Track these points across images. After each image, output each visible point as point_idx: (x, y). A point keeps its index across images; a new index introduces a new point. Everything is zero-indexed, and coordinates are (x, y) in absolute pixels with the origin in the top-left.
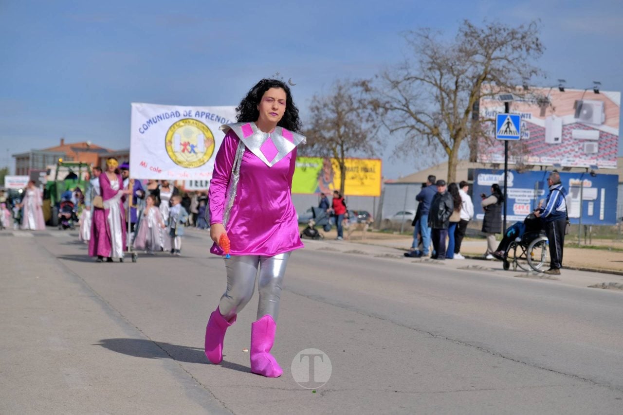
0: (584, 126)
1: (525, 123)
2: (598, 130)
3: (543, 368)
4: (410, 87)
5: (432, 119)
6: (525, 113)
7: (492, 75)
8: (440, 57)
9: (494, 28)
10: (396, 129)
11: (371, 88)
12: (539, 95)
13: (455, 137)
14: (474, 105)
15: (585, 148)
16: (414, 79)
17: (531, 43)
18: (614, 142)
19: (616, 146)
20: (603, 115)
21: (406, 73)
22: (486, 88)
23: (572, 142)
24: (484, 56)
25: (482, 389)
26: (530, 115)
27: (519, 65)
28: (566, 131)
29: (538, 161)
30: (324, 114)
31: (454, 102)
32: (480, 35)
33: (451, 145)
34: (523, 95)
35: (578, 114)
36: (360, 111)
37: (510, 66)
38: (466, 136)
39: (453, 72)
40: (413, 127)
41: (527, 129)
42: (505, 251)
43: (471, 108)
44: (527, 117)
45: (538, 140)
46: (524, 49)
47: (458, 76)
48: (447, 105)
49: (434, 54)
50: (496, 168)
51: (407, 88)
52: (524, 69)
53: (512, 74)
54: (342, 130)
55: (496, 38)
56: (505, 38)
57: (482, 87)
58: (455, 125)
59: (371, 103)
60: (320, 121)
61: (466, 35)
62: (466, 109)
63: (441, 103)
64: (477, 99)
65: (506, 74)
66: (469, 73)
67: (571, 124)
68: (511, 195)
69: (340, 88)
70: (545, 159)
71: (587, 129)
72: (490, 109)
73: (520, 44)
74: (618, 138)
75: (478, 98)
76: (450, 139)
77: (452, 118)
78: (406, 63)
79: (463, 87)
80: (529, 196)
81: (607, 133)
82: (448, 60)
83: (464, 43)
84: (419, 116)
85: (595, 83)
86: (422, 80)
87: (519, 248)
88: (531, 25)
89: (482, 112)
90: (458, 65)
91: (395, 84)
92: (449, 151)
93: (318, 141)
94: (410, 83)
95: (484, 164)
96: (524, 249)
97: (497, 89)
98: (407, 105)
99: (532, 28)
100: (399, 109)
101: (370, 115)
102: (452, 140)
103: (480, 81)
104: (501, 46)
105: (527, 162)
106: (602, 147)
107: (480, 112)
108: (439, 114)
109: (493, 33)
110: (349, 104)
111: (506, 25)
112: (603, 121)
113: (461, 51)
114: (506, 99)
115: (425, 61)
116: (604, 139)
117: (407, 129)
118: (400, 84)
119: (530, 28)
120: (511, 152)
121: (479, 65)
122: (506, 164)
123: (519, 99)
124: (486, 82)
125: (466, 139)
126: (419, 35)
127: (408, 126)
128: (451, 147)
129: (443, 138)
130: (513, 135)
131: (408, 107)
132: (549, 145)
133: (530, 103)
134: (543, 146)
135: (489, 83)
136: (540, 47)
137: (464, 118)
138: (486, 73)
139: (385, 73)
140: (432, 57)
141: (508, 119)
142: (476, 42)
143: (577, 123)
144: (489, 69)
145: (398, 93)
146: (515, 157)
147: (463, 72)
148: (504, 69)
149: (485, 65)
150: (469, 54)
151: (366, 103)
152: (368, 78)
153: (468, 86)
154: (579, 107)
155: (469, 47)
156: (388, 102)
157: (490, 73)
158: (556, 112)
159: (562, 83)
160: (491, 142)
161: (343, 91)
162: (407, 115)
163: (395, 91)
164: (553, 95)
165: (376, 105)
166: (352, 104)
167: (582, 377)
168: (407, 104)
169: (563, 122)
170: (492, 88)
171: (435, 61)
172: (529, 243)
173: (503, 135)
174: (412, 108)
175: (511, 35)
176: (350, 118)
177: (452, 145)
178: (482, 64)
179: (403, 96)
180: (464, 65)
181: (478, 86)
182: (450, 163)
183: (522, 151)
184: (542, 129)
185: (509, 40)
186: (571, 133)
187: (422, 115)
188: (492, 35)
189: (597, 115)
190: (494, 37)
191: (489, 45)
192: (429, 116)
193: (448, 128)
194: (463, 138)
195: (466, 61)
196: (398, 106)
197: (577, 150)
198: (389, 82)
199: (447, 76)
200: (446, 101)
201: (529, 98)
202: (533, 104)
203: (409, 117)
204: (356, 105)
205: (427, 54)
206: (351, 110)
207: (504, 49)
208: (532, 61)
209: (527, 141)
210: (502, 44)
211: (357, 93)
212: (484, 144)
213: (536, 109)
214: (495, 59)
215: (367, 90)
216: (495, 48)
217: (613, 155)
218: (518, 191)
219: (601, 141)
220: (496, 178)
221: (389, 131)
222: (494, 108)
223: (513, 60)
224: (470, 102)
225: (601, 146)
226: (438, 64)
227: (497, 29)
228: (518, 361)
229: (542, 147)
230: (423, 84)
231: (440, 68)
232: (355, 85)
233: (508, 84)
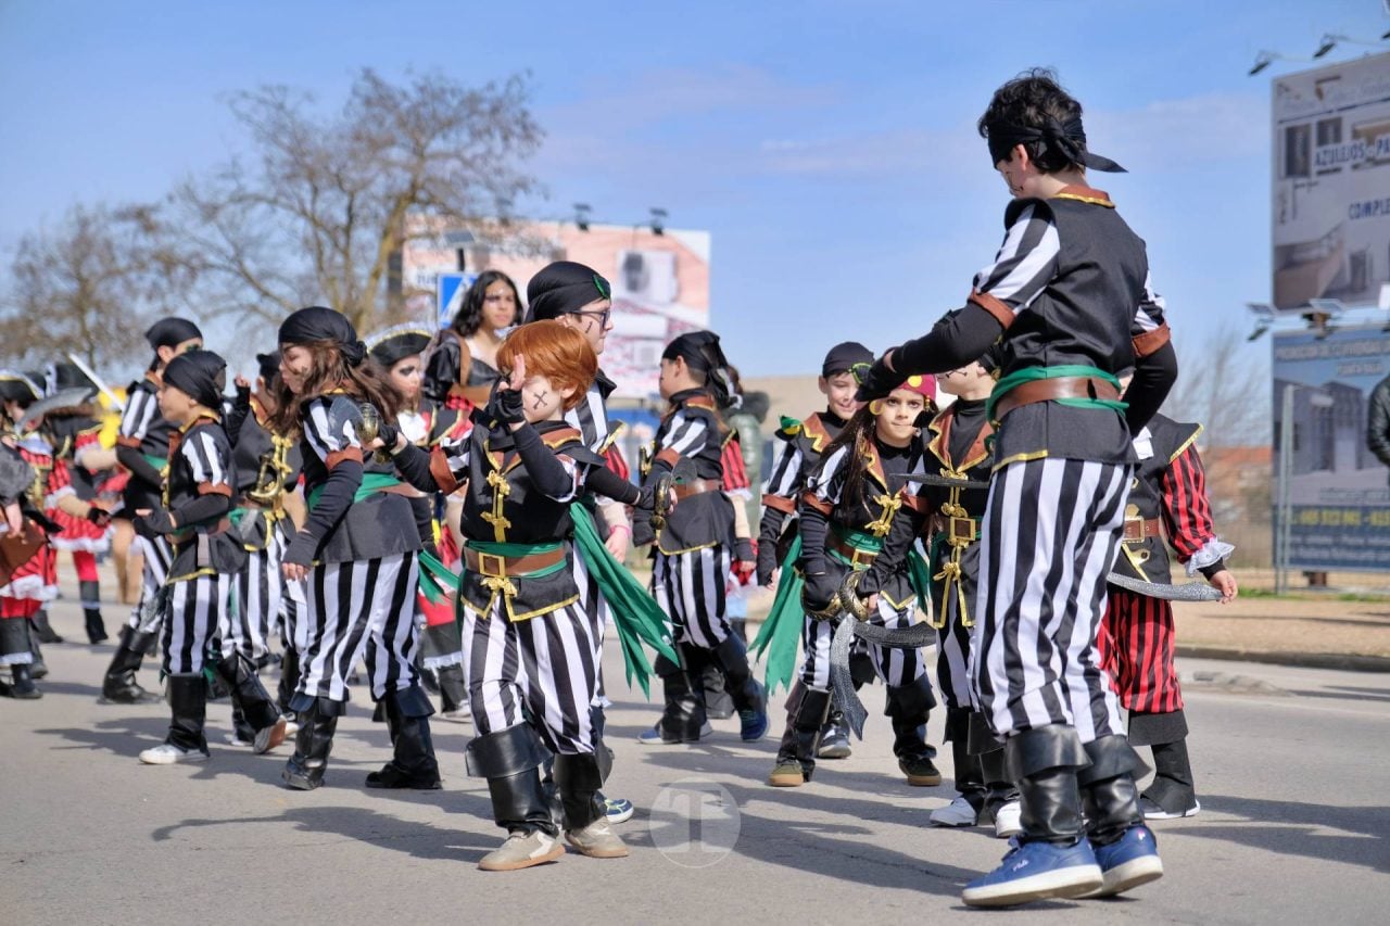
0: (635, 306)
2: (662, 315)
4: (244, 216)
5: (295, 289)
7: (429, 193)
8: (310, 152)
9: (430, 89)
10: (216, 313)
11: (158, 224)
14: (390, 259)
15: (637, 353)
16: (252, 200)
17: (513, 122)
20: (674, 284)
21: (232, 186)
22: (416, 220)
24: (410, 149)
30: (50, 282)
31: (346, 253)
32: (401, 102)
34: (499, 235)
36: (133, 276)
37: (469, 173)
39: (340, 184)
40: (254, 309)
43: (385, 267)
46: (498, 134)
47: (352, 195)
48: (331, 258)
49: (296, 143)
51: (237, 221)
52: (499, 179)
53: (473, 190)
54: (91, 318)
55: (434, 111)
56: (455, 110)
57: (407, 219)
59: (156, 257)
60: (38, 300)
61: (368, 102)
62: (372, 267)
63: (315, 255)
64: (396, 245)
65: (459, 189)
66: (379, 186)
69: (84, 223)
71: (640, 314)
72: (429, 272)
73: (489, 124)
75: (398, 241)
78: (234, 164)
79: (365, 219)
81: (683, 322)
82: (329, 156)
83: (363, 122)
84: (268, 285)
85: (655, 212)
86: (271, 202)
88: (510, 83)
89: (411, 275)
90: (353, 169)
91: (210, 212)
93: (34, 344)
94: (243, 212)
97: (441, 224)
98: (238, 259)
99: (515, 90)
101: (155, 285)
103: (403, 205)
104: (446, 129)
107: (405, 274)
108: (312, 278)
109: (428, 97)
110: (106, 260)
111: (456, 80)
112: (674, 294)
114: (457, 240)
115: (276, 161)
117: (240, 314)
118: (221, 212)
119: (508, 91)
121: (397, 172)
123: (490, 246)
124: (415, 206)
126: (262, 101)
127: (241, 307)
131: (241, 264)
133: (515, 255)
135: (423, 210)
136: (531, 131)
137: (369, 288)
138: (414, 186)
139: (187, 188)
140: (291, 151)
142: (390, 120)
144: (422, 178)
145: (218, 233)
147: (365, 184)
148: (455, 180)
149: (412, 172)
150: (376, 145)
151: (145, 257)
153: (376, 216)
155: (373, 128)
156: (197, 255)
157: (423, 188)
159: (584, 213)
161: (92, 229)
162: (239, 281)
163: (211, 226)
164: (566, 239)
165: (168, 263)
166: (113, 259)
168: (237, 256)
170: (430, 222)
171: (301, 159)
174: (250, 266)
175: (468, 103)
176: (109, 291)
178: (406, 168)
179: (229, 239)
180: (364, 170)
181: (400, 216)
185: (465, 114)
187: (274, 280)
189: (661, 284)
190: (430, 108)
191: (418, 126)
192: (289, 283)
195: (370, 161)
196: (218, 262)
197: (618, 358)
198: (195, 207)
199: (329, 194)
200: (328, 251)
201: (511, 245)
202: (520, 257)
203: (243, 285)
204: (122, 263)
205: (280, 144)
206: (112, 273)
207: (452, 135)
208: (514, 162)
210: (449, 124)
211: (126, 234)
214: (435, 156)
215: (149, 228)
216: (435, 132)
222: (436, 266)
223: (474, 158)
224: (382, 249)
226: (307, 167)
227: (438, 92)
230: (274, 211)
231: (312, 176)
232: (122, 216)
233: (465, 212)
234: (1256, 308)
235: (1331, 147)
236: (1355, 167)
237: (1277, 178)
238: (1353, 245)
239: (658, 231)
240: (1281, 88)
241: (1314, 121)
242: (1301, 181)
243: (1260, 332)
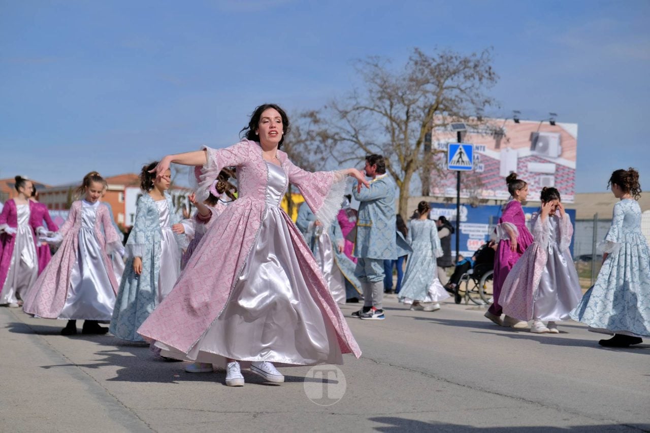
0: (541, 159)
1: (479, 156)
2: (554, 163)
3: (489, 392)
4: (359, 116)
5: (382, 150)
6: (479, 145)
7: (444, 105)
8: (390, 87)
9: (446, 57)
10: (345, 161)
11: (320, 119)
12: (493, 126)
13: (406, 169)
14: (426, 136)
15: (541, 180)
16: (363, 109)
17: (484, 71)
18: (571, 175)
19: (573, 180)
20: (560, 148)
21: (354, 102)
22: (438, 118)
23: (527, 175)
24: (436, 85)
25: (423, 411)
26: (484, 147)
27: (472, 94)
28: (521, 164)
29: (492, 195)
31: (405, 133)
32: (432, 63)
33: (402, 177)
34: (477, 125)
35: (533, 147)
36: (308, 143)
37: (463, 96)
38: (417, 168)
39: (403, 101)
41: (481, 162)
42: (457, 284)
43: (423, 140)
44: (481, 150)
45: (492, 173)
46: (477, 77)
47: (409, 106)
48: (398, 136)
49: (383, 82)
50: (449, 202)
51: (356, 118)
52: (477, 99)
53: (465, 104)
55: (448, 67)
56: (457, 66)
57: (434, 117)
58: (406, 156)
59: (319, 134)
61: (416, 63)
62: (417, 140)
63: (391, 134)
64: (428, 130)
65: (459, 103)
66: (421, 103)
67: (526, 157)
68: (465, 230)
70: (500, 193)
71: (543, 162)
72: (443, 141)
73: (473, 72)
74: (575, 172)
75: (430, 128)
76: (401, 171)
77: (403, 150)
78: (355, 92)
79: (415, 117)
80: (483, 231)
81: (564, 166)
82: (398, 88)
83: (414, 72)
85: (551, 114)
86: (372, 110)
87: (471, 281)
88: (483, 53)
89: (435, 144)
90: (409, 94)
91: (344, 114)
92: (400, 184)
94: (359, 113)
95: (437, 198)
96: (477, 281)
97: (449, 120)
98: (356, 136)
99: (485, 56)
100: (348, 140)
101: (318, 147)
102: (403, 172)
103: (432, 111)
104: (453, 76)
105: (481, 195)
106: (559, 180)
107: (433, 143)
108: (389, 145)
109: (444, 60)
110: (297, 136)
111: (458, 53)
112: (560, 153)
113: (411, 80)
114: (457, 128)
115: (374, 91)
116: (560, 173)
117: (356, 161)
118: (349, 114)
119: (482, 57)
120: (464, 185)
121: (429, 95)
122: (458, 198)
123: (472, 130)
124: (437, 112)
125: (417, 171)
126: (368, 63)
127: (357, 158)
128: (402, 180)
129: (393, 170)
130: (466, 165)
131: (357, 138)
133: (484, 134)
134: (498, 179)
135: (441, 113)
136: (493, 76)
137: (415, 150)
138: (438, 103)
139: (333, 103)
140: (381, 86)
141: (461, 149)
142: (427, 71)
143: (532, 156)
144: (441, 98)
145: (347, 124)
146: (468, 190)
147: (414, 102)
148: (457, 99)
149: (437, 95)
150: (420, 83)
151: (314, 134)
152: (317, 109)
153: (420, 116)
154: (535, 140)
155: (419, 75)
156: (337, 134)
157: (441, 103)
158: (511, 144)
159: (517, 114)
160: (444, 174)
162: (357, 146)
163: (344, 121)
164: (508, 126)
165: (325, 137)
166: (300, 135)
167: (529, 399)
168: (356, 134)
169: (518, 155)
170: (444, 119)
171: (385, 90)
172: (482, 276)
173: (455, 165)
174: (362, 139)
175: (463, 63)
176: (298, 150)
177: (404, 178)
178: (434, 93)
179: (352, 127)
180: (415, 95)
181: (430, 116)
182: (401, 197)
183: (475, 184)
184: (497, 162)
185: (462, 68)
186: (526, 167)
187: (372, 146)
188: (443, 64)
189: (554, 148)
190: (446, 66)
191: (440, 74)
192: (379, 147)
193: (399, 159)
194: (414, 171)
195: (417, 91)
196: (347, 137)
197: (532, 183)
198: (337, 112)
199: (398, 106)
200: (397, 132)
201: (482, 129)
202: (486, 135)
203: (358, 148)
204: (303, 137)
205: (376, 83)
206: (299, 142)
207: (456, 78)
208: (485, 90)
209: (481, 174)
210: (455, 73)
211: (305, 124)
212: (436, 177)
213: (490, 140)
214: (447, 88)
215: (316, 121)
216: (448, 77)
217: (570, 189)
218: (472, 227)
219: (558, 175)
220: (449, 212)
221: (337, 163)
222: (447, 140)
223: (466, 89)
224: (422, 132)
225: (557, 180)
226: (388, 93)
227: (449, 58)
228: (464, 386)
229: (497, 181)
230: (373, 114)
231: (390, 98)
232: (304, 116)
233: (461, 114)
239: (553, 124)
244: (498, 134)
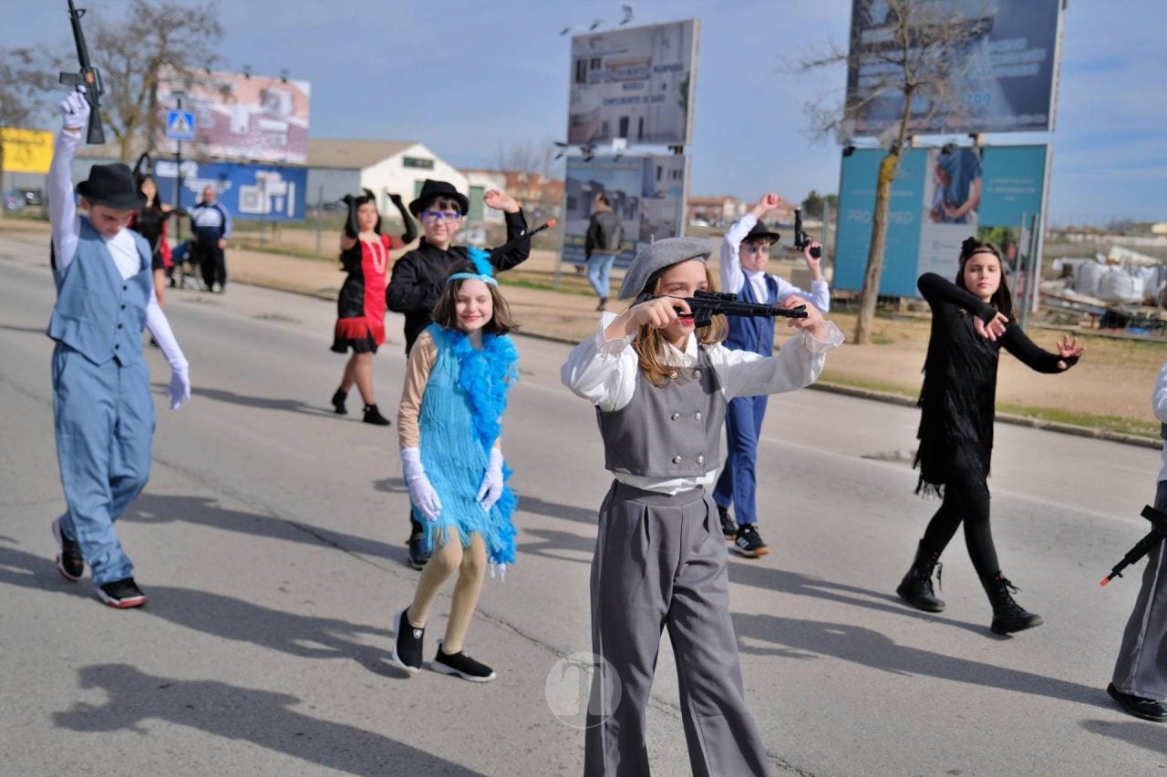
0: (271, 116)
2: (286, 121)
6: (204, 99)
9: (168, 7)
12: (220, 83)
13: (128, 124)
14: (150, 89)
15: (273, 139)
17: (211, 26)
19: (305, 139)
20: (292, 106)
22: (163, 72)
23: (259, 133)
24: (159, 36)
26: (211, 102)
28: (252, 121)
31: (126, 86)
32: (154, 13)
35: (263, 103)
37: (188, 51)
43: (148, 93)
45: (222, 129)
46: (203, 32)
47: (129, 58)
52: (203, 55)
53: (190, 59)
55: (171, 18)
56: (182, 19)
57: (158, 71)
58: (128, 111)
61: (137, 11)
64: (153, 84)
65: (183, 58)
66: (143, 53)
67: (257, 114)
70: (230, 150)
71: (275, 120)
73: (199, 26)
74: (307, 131)
76: (124, 124)
77: (125, 104)
79: (136, 70)
81: (296, 125)
82: (117, 39)
83: (135, 21)
85: (283, 71)
88: (209, 7)
89: (160, 99)
90: (129, 46)
92: (122, 140)
97: (174, 74)
99: (211, 10)
102: (126, 126)
103: (156, 64)
104: (177, 28)
106: (291, 139)
107: (158, 99)
109: (168, 12)
111: (182, 3)
112: (292, 111)
116: (293, 131)
119: (208, 11)
121: (152, 48)
123: (199, 86)
124: (162, 65)
125: (141, 127)
128: (124, 135)
130: (186, 135)
132: (234, 135)
133: (211, 90)
134: (229, 135)
135: (166, 67)
136: (220, 31)
137: (139, 104)
138: (162, 56)
141: (180, 118)
142: (149, 22)
143: (262, 113)
144: (165, 51)
148: (182, 53)
149: (160, 48)
150: (141, 34)
152: (28, 47)
153: (141, 70)
154: (264, 96)
155: (141, 26)
157: (166, 56)
158: (240, 102)
159: (248, 69)
164: (239, 85)
169: (248, 112)
175: (188, 16)
177: (125, 133)
178: (157, 46)
180: (135, 47)
183: (202, 142)
184: (227, 117)
185: (186, 21)
186: (258, 124)
189: (286, 106)
190: (169, 17)
191: (164, 25)
194: (137, 126)
195: (138, 42)
197: (264, 142)
199: (117, 57)
201: (209, 87)
202: (214, 91)
207: (180, 31)
208: (211, 45)
209: (209, 130)
210: (179, 25)
211: (16, 63)
213: (218, 98)
214: (174, 41)
215: (27, 60)
216: (171, 29)
219: (290, 133)
223: (192, 43)
224: (146, 86)
225: (289, 139)
227: (173, 9)
229: (227, 137)
232: (13, 53)
234: (560, 144)
235: (596, 71)
236: (607, 82)
237: (572, 83)
238: (603, 117)
239: (284, 81)
240: (576, 41)
241: (589, 59)
242: (583, 85)
243: (559, 156)
244: (225, 91)
